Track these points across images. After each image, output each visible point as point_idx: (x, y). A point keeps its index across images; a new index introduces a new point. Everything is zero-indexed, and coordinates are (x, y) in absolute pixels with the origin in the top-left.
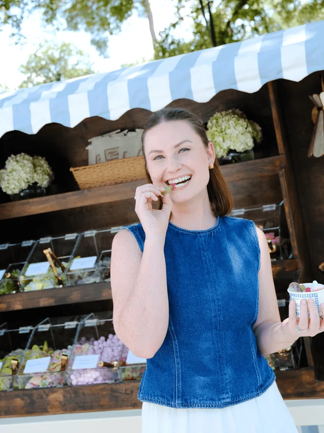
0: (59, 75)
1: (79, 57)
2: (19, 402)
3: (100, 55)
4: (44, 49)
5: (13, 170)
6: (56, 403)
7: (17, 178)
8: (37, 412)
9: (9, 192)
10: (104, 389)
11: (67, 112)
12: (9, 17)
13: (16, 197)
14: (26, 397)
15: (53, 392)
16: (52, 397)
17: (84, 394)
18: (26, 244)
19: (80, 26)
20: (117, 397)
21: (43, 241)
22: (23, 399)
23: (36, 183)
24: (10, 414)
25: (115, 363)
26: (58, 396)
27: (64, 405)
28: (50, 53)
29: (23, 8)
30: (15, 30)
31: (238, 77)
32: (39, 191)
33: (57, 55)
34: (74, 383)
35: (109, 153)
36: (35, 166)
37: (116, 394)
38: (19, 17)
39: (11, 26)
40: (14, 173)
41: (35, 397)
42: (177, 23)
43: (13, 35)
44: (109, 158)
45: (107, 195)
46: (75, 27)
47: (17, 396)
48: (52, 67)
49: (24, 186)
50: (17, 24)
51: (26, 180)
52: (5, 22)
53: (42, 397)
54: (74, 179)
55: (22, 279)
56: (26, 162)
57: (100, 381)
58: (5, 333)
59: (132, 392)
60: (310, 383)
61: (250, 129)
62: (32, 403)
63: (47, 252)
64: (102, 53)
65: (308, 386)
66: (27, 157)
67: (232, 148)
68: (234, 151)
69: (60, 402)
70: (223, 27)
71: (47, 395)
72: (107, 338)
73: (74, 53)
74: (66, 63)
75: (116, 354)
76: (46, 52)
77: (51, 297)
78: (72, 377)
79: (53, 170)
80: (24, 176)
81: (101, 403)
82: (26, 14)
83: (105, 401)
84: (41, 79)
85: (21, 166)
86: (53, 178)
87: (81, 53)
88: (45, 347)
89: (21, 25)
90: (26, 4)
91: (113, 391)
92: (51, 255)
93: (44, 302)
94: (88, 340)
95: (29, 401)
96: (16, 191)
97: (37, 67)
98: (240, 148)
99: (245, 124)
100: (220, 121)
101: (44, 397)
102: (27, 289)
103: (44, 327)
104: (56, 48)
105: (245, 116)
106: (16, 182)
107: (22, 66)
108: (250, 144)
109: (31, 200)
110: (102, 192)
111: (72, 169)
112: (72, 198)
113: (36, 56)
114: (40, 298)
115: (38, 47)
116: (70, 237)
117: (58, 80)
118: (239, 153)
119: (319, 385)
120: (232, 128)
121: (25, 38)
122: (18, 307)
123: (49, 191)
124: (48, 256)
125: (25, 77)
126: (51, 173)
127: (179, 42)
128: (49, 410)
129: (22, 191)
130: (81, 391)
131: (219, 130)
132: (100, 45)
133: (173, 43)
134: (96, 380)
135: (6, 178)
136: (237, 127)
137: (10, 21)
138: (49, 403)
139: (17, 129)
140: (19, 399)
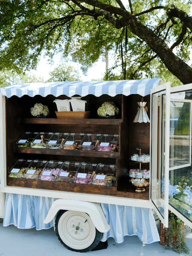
0: (65, 79)
1: (75, 73)
2: (23, 182)
3: (83, 74)
4: (61, 67)
5: (36, 108)
6: (35, 185)
7: (37, 111)
8: (28, 186)
9: (33, 115)
10: (50, 183)
12: (49, 53)
13: (35, 117)
14: (26, 181)
15: (34, 181)
16: (34, 182)
17: (44, 183)
18: (35, 133)
19: (77, 61)
20: (54, 186)
21: (41, 133)
22: (24, 182)
23: (43, 114)
25: (56, 176)
26: (35, 183)
27: (37, 186)
28: (63, 69)
29: (55, 51)
30: (50, 58)
31: (109, 91)
32: (43, 117)
33: (66, 71)
34: (42, 179)
36: (44, 108)
37: (54, 185)
38: (52, 54)
39: (49, 56)
40: (36, 109)
41: (28, 182)
42: (115, 67)
43: (49, 60)
45: (65, 121)
46: (76, 61)
48: (63, 75)
49: (39, 114)
50: (52, 56)
52: (47, 55)
53: (30, 182)
54: (56, 115)
55: (32, 144)
56: (41, 106)
57: (50, 180)
58: (23, 161)
59: (59, 185)
60: (115, 192)
61: (114, 109)
62: (27, 183)
63: (42, 136)
64: (84, 73)
65: (114, 192)
66: (42, 105)
67: (108, 114)
68: (108, 115)
69: (36, 185)
70: (134, 72)
71: (32, 182)
72: (56, 169)
73: (73, 71)
74: (69, 74)
75: (57, 174)
76: (62, 68)
77: (40, 151)
78: (41, 177)
79: (49, 111)
80: (39, 111)
81: (49, 187)
82: (55, 53)
83: (50, 187)
84: (57, 79)
85: (39, 107)
86: (49, 113)
87: (76, 71)
88: (35, 168)
89: (53, 57)
90: (56, 49)
91: (53, 184)
92: (43, 138)
93: (37, 152)
94: (49, 169)
96: (36, 115)
97: (57, 74)
98: (110, 114)
99: (113, 107)
100: (106, 105)
101: (31, 182)
102: (33, 147)
103: (35, 161)
104: (66, 67)
105: (115, 105)
106: (36, 112)
107: (51, 72)
108: (114, 114)
109: (40, 119)
111: (55, 112)
112: (53, 120)
113: (57, 69)
114: (36, 151)
115: (59, 66)
116: (50, 133)
117: (65, 81)
118: (110, 116)
119: (118, 193)
120: (109, 108)
121: (54, 62)
122: (29, 152)
123: (47, 117)
124: (42, 138)
125: (51, 77)
126: (49, 112)
127: (114, 75)
128: (32, 187)
129: (38, 115)
130: (43, 182)
131: (105, 107)
132: (84, 70)
133: (111, 75)
134: (49, 179)
135: (33, 110)
136: (110, 108)
137: (49, 55)
138: (32, 184)
139: (40, 94)
140: (23, 181)
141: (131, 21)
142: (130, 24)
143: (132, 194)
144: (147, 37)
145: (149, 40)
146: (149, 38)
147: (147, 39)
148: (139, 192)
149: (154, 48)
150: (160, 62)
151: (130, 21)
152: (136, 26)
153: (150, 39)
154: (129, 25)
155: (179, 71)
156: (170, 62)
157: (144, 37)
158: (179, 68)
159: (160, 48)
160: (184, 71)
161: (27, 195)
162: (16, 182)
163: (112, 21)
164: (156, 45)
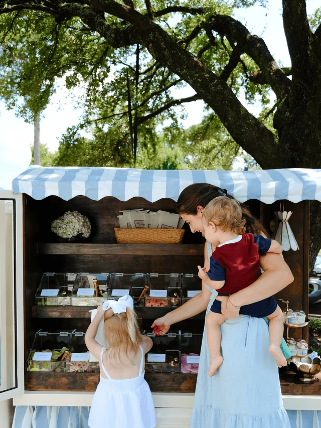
2: (64, 380)
6: (93, 384)
8: (76, 389)
11: (150, 193)
14: (71, 378)
15: (92, 376)
16: (91, 379)
22: (68, 379)
23: (82, 234)
24: (55, 389)
26: (94, 379)
35: (138, 223)
40: (71, 224)
41: (77, 378)
44: (137, 226)
47: (64, 376)
51: (78, 230)
53: (82, 379)
54: (115, 236)
58: (48, 335)
62: (75, 382)
69: (96, 383)
71: (87, 378)
95: (72, 380)
101: (85, 378)
110: (139, 247)
116: (104, 274)
124: (95, 284)
128: (86, 388)
138: (87, 383)
140: (64, 378)
141: (154, 37)
142: (152, 42)
143: (299, 386)
144: (193, 72)
145: (197, 80)
146: (197, 75)
147: (192, 77)
148: (307, 381)
149: (208, 96)
150: (171, 118)
151: (151, 35)
152: (166, 48)
153: (198, 77)
154: (151, 45)
155: (257, 143)
156: (241, 126)
157: (185, 71)
158: (257, 137)
159: (221, 98)
160: (265, 143)
161: (69, 407)
162: (46, 381)
163: (102, 30)
164: (212, 91)
